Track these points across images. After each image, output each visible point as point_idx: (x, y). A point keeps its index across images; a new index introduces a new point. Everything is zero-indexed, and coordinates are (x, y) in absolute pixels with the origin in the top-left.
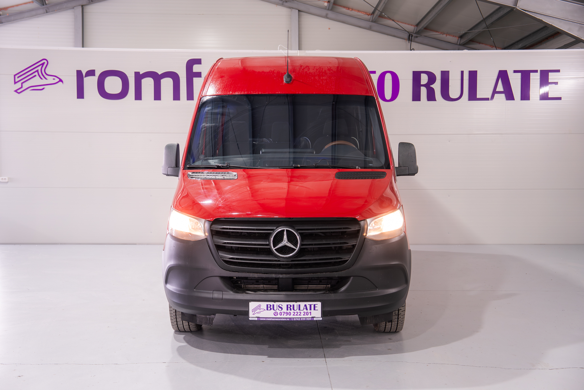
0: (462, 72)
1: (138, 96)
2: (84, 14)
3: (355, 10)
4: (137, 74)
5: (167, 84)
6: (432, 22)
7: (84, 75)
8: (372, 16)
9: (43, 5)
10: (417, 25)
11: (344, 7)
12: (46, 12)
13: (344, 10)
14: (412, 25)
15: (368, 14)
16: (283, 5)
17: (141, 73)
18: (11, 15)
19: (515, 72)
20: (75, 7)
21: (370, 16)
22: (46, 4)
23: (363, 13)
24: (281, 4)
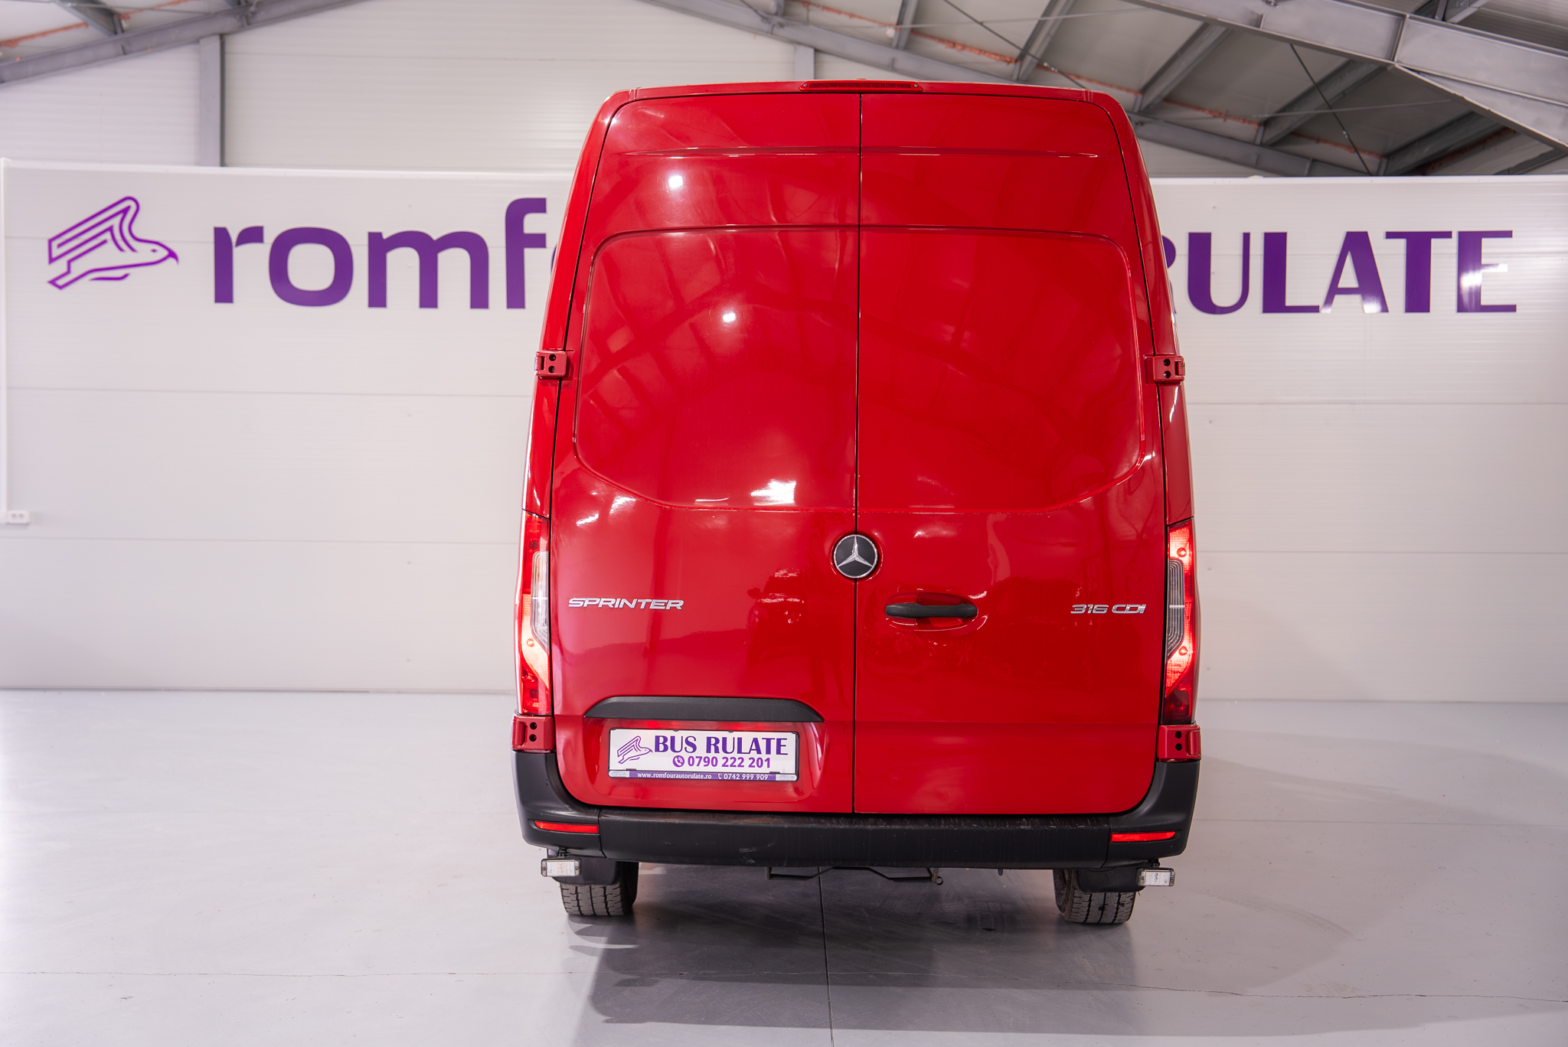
0: (1246, 237)
1: (378, 297)
2: (228, 57)
3: (972, 48)
4: (375, 239)
5: (454, 265)
6: (1185, 83)
7: (234, 238)
8: (1018, 64)
9: (116, 33)
10: (1144, 90)
11: (942, 40)
12: (121, 52)
13: (941, 48)
14: (1128, 90)
15: (1008, 60)
16: (772, 33)
17: (385, 236)
18: (27, 60)
19: (1390, 235)
20: (202, 37)
21: (1012, 66)
22: (123, 31)
23: (993, 56)
24: (768, 33)
